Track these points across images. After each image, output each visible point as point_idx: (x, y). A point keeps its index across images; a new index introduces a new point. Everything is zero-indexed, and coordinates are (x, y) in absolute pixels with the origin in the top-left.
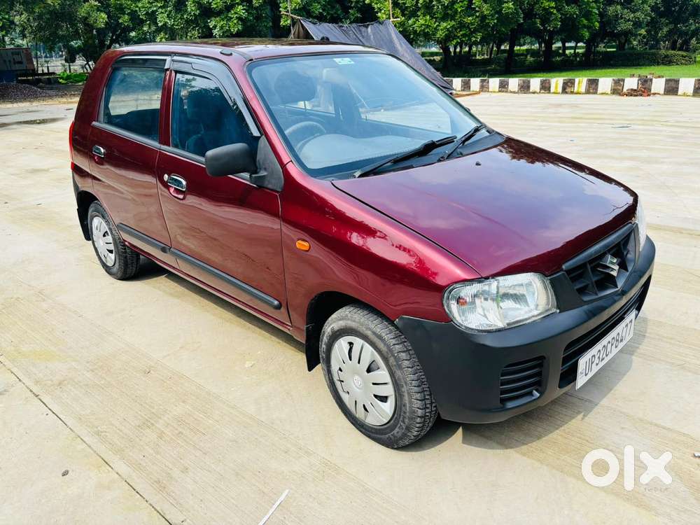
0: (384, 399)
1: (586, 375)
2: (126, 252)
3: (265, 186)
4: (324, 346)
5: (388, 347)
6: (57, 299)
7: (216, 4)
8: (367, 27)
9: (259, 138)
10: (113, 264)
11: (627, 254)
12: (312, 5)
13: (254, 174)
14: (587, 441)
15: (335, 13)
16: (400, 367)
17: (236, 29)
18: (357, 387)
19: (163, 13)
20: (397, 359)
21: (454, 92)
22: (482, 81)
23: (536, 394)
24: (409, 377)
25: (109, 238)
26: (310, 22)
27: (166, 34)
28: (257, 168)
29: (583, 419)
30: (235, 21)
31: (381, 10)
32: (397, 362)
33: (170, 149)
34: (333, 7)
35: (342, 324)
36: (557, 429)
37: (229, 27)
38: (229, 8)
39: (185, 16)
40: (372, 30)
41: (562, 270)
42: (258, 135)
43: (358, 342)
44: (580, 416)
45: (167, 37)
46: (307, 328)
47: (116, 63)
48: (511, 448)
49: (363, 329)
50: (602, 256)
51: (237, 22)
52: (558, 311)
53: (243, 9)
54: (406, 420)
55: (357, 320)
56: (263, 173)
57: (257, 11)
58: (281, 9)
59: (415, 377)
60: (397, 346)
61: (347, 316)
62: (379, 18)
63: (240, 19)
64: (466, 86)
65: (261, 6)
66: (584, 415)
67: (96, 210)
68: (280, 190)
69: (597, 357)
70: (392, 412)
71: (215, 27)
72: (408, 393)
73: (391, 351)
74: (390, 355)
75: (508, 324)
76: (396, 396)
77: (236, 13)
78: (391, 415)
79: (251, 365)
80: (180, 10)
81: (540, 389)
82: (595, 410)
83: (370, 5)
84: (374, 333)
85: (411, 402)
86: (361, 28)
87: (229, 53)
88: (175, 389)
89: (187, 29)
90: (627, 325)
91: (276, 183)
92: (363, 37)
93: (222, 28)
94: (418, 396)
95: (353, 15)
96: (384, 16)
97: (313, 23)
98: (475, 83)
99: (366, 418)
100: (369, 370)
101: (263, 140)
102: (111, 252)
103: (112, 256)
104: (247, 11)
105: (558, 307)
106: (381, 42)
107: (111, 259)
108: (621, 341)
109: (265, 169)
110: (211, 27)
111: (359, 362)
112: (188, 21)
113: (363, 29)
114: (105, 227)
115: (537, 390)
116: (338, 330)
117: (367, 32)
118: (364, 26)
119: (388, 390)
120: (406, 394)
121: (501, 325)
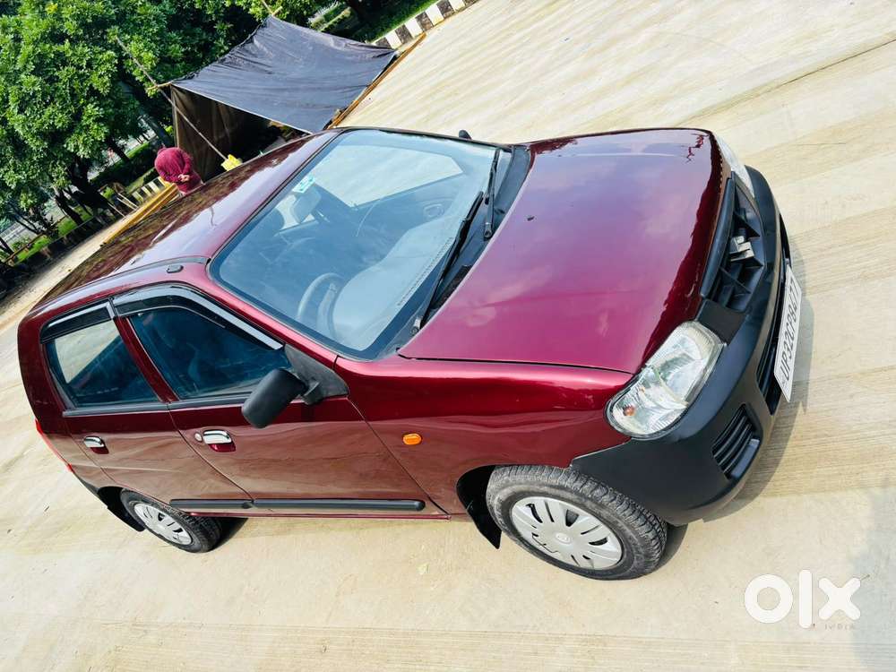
0: (603, 541)
1: (788, 379)
2: (197, 522)
3: (324, 396)
4: (500, 520)
5: (576, 492)
6: (159, 620)
7: (59, 121)
8: (251, 41)
9: (282, 349)
10: (190, 541)
11: (745, 217)
12: (168, 50)
13: (305, 392)
14: (826, 435)
15: (200, 40)
16: (602, 506)
17: (103, 135)
18: (562, 542)
19: (7, 171)
20: (594, 500)
21: (397, 53)
22: (419, 18)
23: (754, 442)
24: (619, 510)
25: (168, 519)
26: (184, 79)
27: (27, 193)
28: (304, 384)
29: (805, 410)
30: (95, 127)
31: (250, 4)
32: (596, 503)
33: (181, 403)
34: (193, 35)
35: (506, 492)
36: (787, 441)
37: (93, 138)
38: (77, 116)
39: (35, 158)
40: (259, 41)
41: (703, 299)
42: (280, 346)
43: (539, 502)
44: (800, 409)
45: (30, 195)
46: (469, 511)
47: (44, 336)
48: (757, 495)
49: (536, 488)
50: (728, 245)
51: (98, 125)
52: (725, 344)
53: (94, 107)
54: (641, 550)
55: (523, 481)
56: (313, 385)
57: (112, 99)
58: (137, 79)
59: (624, 506)
60: (586, 487)
61: (508, 481)
62: (254, 15)
63: (98, 120)
64: (404, 35)
65: (112, 89)
66: (803, 406)
67: (131, 499)
68: (345, 393)
69: (786, 352)
70: (619, 546)
71: (77, 148)
72: (628, 525)
73: (582, 495)
74: (584, 500)
75: (687, 400)
76: (614, 532)
77: (89, 117)
78: (620, 551)
79: (425, 569)
80: (25, 155)
81: (756, 434)
82: (810, 392)
83: (233, 5)
84: (551, 486)
85: (636, 533)
86: (246, 47)
87: (179, 268)
88: (368, 652)
89: (46, 171)
90: (791, 289)
91: (336, 388)
92: (255, 56)
93: (85, 144)
94: (639, 522)
95: (222, 30)
96: (259, 9)
97: (189, 78)
98: (412, 24)
99: (592, 565)
100: (569, 523)
101: (290, 349)
102: (180, 530)
103: (184, 534)
104: (99, 106)
105: (723, 340)
106: (280, 48)
107: (184, 537)
108: (796, 309)
109: (314, 379)
110: (72, 150)
111: (552, 520)
112: (42, 162)
113: (249, 47)
114: (155, 511)
115: (754, 437)
116: (507, 500)
117: (256, 46)
118: (248, 42)
119: (604, 531)
120: (625, 528)
121: (683, 406)
